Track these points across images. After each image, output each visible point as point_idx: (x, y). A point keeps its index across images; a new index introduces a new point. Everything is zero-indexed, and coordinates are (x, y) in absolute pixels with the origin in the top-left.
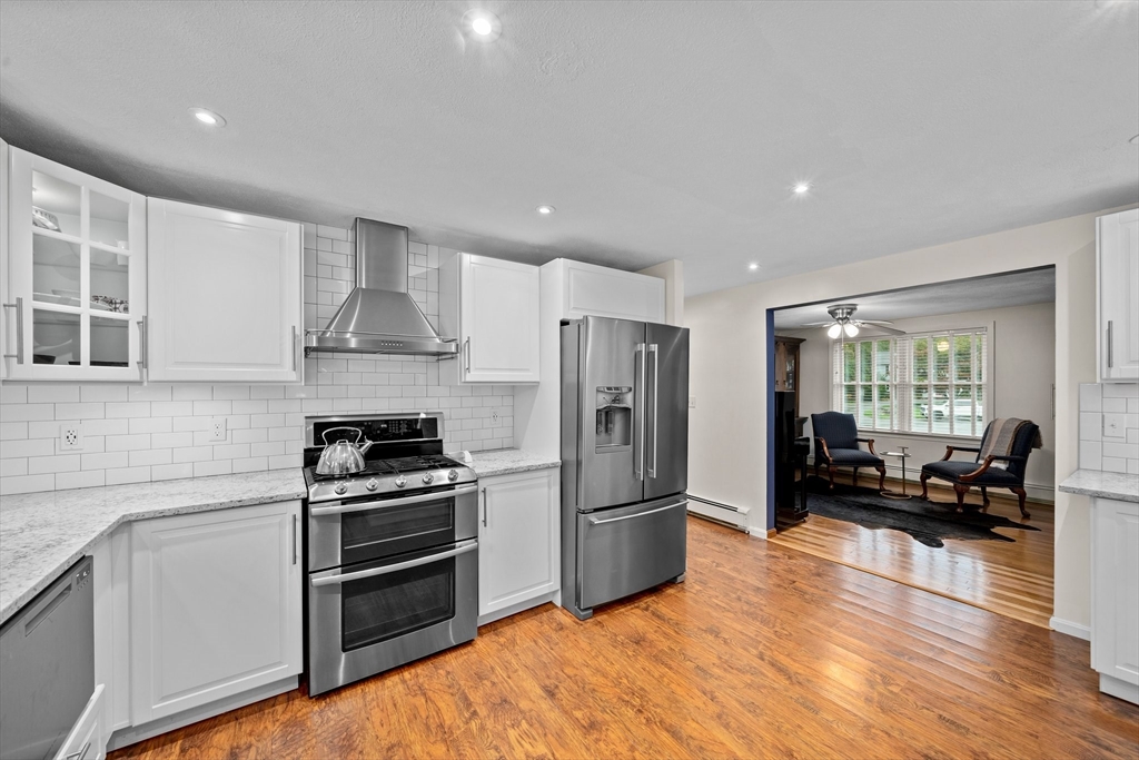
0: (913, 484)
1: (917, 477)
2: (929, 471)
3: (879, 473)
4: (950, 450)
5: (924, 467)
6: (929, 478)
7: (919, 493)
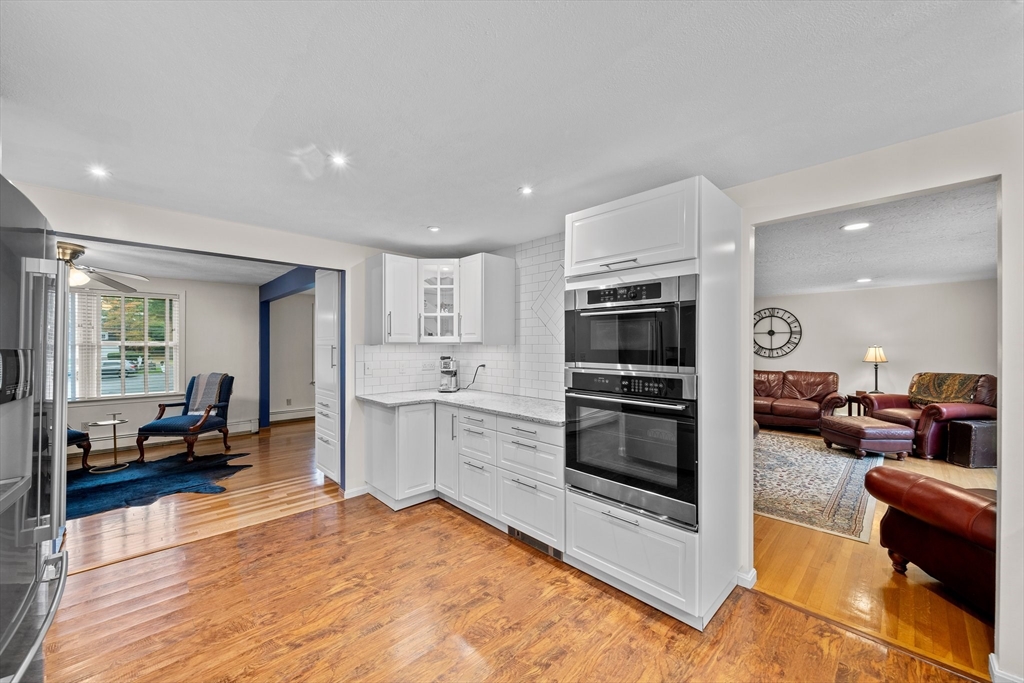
0: (128, 450)
1: (133, 442)
2: (145, 432)
3: (82, 450)
4: (163, 408)
5: (140, 430)
6: (146, 439)
7: (136, 457)
